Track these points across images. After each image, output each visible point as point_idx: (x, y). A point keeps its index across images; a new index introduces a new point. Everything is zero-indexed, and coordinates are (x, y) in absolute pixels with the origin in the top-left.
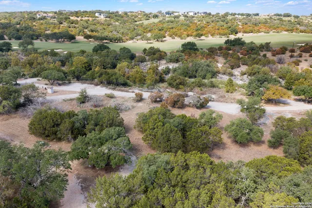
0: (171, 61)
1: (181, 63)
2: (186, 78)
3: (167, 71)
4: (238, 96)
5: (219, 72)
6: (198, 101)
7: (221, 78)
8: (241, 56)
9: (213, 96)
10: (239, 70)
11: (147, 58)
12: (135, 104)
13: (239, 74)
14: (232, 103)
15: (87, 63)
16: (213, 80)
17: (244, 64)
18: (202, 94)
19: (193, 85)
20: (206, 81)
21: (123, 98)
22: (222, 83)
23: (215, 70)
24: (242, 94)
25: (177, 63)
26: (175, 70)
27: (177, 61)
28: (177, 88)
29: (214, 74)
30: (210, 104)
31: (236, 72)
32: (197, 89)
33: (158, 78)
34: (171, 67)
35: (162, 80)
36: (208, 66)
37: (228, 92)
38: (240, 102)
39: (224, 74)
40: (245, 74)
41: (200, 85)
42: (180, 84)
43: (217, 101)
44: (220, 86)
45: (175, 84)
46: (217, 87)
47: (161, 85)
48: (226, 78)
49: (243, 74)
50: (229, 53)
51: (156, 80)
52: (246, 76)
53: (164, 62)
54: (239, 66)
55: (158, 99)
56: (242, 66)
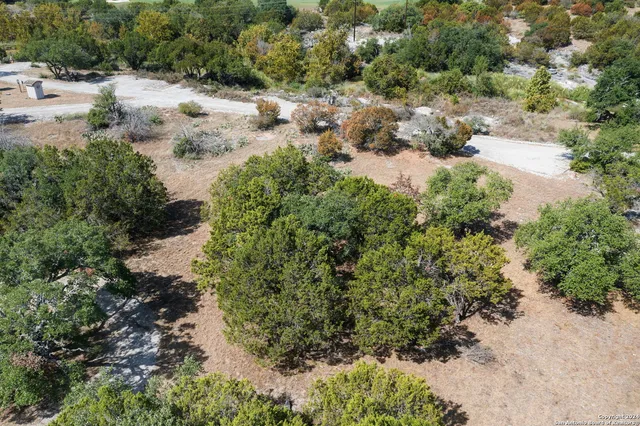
0: (385, 26)
1: (409, 30)
2: (419, 71)
3: (372, 51)
4: (560, 120)
5: (509, 57)
6: (439, 133)
7: (515, 72)
8: (573, 17)
9: (489, 120)
10: (567, 51)
11: (325, 19)
12: (251, 136)
13: (566, 63)
14: (542, 140)
15: (170, 27)
16: (494, 76)
17: (580, 38)
18: (457, 113)
19: (433, 87)
20: (472, 79)
21: (226, 117)
22: (516, 84)
23: (502, 49)
24: (572, 117)
25: (400, 31)
26: (391, 50)
27: (400, 26)
28: (389, 96)
29: (498, 61)
30: (475, 141)
31: (559, 57)
32: (444, 100)
33: (342, 68)
34: (381, 42)
35: (352, 75)
36: (481, 37)
37: (532, 108)
38: (571, 140)
39: (525, 61)
40: (584, 62)
41: (454, 89)
42: (398, 83)
43: (498, 134)
44: (512, 91)
45: (382, 83)
46: (503, 94)
47: (348, 86)
48: (528, 73)
49: (578, 62)
50: (542, 10)
51: (337, 73)
52: (586, 67)
53: (367, 29)
54: (568, 43)
55: (322, 124)
56: (574, 41)
